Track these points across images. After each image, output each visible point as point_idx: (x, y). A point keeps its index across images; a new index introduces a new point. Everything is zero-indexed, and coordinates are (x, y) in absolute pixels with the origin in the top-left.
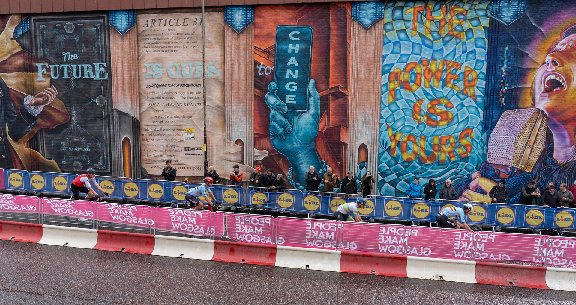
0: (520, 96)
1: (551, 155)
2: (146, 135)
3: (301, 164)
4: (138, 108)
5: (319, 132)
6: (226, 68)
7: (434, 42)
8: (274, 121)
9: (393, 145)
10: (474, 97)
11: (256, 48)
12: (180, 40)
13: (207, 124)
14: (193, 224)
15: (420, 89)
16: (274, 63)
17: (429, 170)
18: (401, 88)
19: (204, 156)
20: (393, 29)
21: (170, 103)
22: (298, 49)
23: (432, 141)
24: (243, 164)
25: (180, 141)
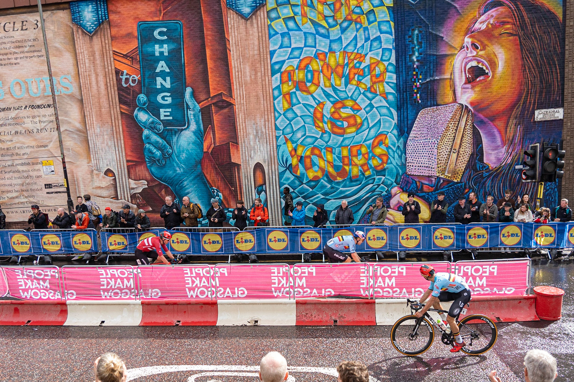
0: (438, 90)
1: (481, 160)
5: (205, 152)
6: (81, 81)
7: (330, 29)
8: (149, 143)
9: (295, 161)
10: (385, 95)
11: (115, 53)
12: (21, 49)
13: (65, 153)
15: (319, 90)
16: (140, 70)
17: (341, 189)
18: (297, 90)
19: (66, 193)
20: (279, 17)
21: (19, 130)
22: (167, 51)
23: (340, 153)
24: (118, 199)
25: (38, 177)
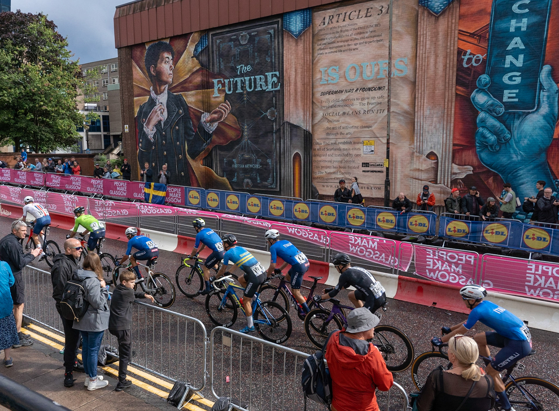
2: (318, 150)
4: (311, 119)
5: (554, 139)
6: (418, 64)
8: (483, 127)
11: (461, 32)
12: (361, 36)
13: (391, 134)
14: (373, 249)
16: (487, 49)
19: (385, 173)
21: (347, 112)
24: (436, 183)
25: (357, 155)
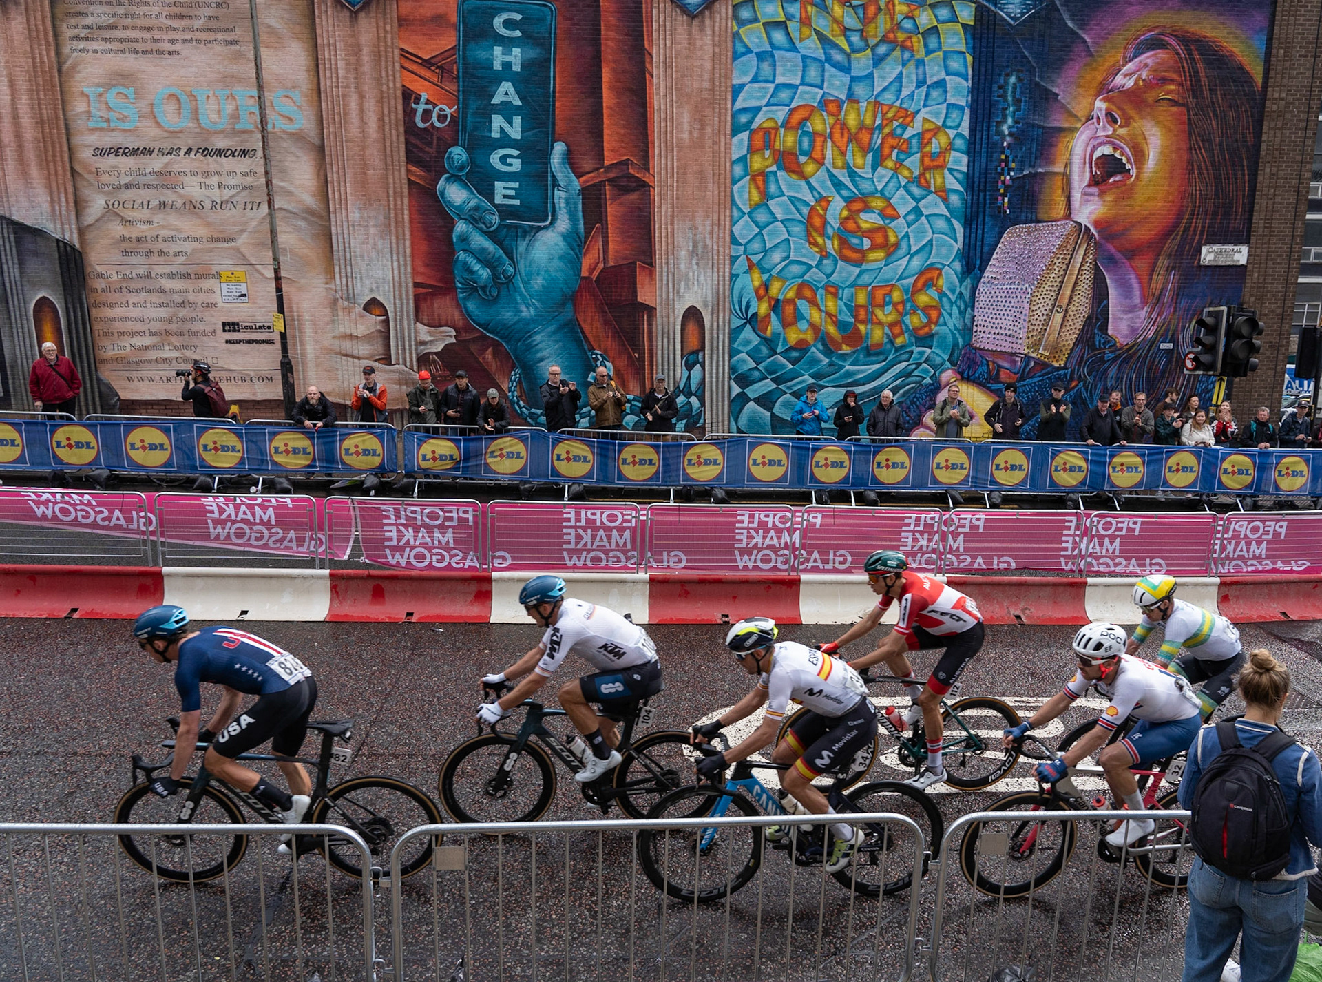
0: (1040, 192)
1: (1104, 328)
2: (103, 290)
3: (542, 360)
4: (73, 214)
5: (584, 278)
6: (324, 106)
7: (853, 56)
8: (465, 251)
9: (763, 308)
10: (943, 193)
11: (404, 54)
12: (185, 23)
13: (281, 258)
14: (267, 524)
15: (822, 172)
16: (458, 97)
17: (848, 367)
18: (779, 168)
19: (278, 345)
20: (756, 20)
21: (169, 201)
22: (519, 61)
23: (851, 298)
24: (390, 364)
25: (208, 305)
